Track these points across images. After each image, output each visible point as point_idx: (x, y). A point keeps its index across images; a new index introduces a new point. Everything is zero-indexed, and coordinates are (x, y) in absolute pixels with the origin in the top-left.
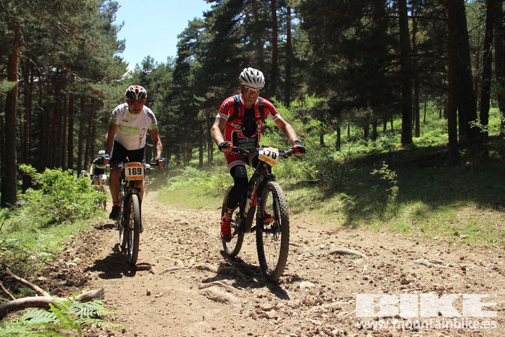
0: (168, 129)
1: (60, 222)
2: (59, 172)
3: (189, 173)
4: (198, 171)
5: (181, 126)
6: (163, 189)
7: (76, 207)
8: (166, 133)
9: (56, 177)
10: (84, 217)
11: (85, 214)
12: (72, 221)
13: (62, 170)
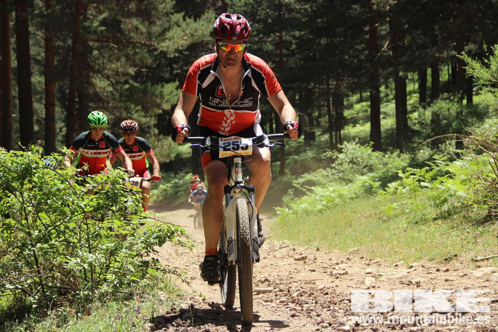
0: (280, 44)
1: (41, 313)
2: (32, 155)
3: (352, 162)
4: (378, 154)
5: (318, 32)
6: (290, 208)
7: (90, 264)
8: (277, 55)
9: (26, 172)
10: (114, 295)
11: (121, 283)
12: (84, 307)
13: (41, 150)
